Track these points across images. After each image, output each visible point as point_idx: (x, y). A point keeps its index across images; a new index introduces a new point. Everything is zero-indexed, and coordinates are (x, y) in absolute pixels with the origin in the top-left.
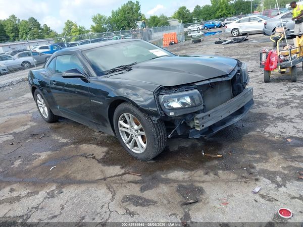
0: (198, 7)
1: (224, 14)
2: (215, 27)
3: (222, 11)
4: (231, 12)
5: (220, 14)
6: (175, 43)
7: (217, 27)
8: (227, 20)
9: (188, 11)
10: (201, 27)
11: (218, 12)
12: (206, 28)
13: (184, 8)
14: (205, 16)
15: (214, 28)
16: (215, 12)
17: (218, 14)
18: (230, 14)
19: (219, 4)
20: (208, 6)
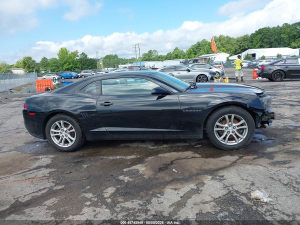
0: (44, 59)
1: (72, 67)
2: (73, 78)
3: (70, 64)
4: (78, 66)
5: (68, 67)
6: (52, 89)
7: (74, 78)
8: (84, 72)
9: (34, 61)
10: (56, 77)
11: (66, 65)
12: (63, 78)
13: (30, 58)
14: (53, 68)
15: (71, 78)
16: (63, 65)
17: (66, 67)
18: (77, 67)
19: (66, 59)
20: (56, 59)
